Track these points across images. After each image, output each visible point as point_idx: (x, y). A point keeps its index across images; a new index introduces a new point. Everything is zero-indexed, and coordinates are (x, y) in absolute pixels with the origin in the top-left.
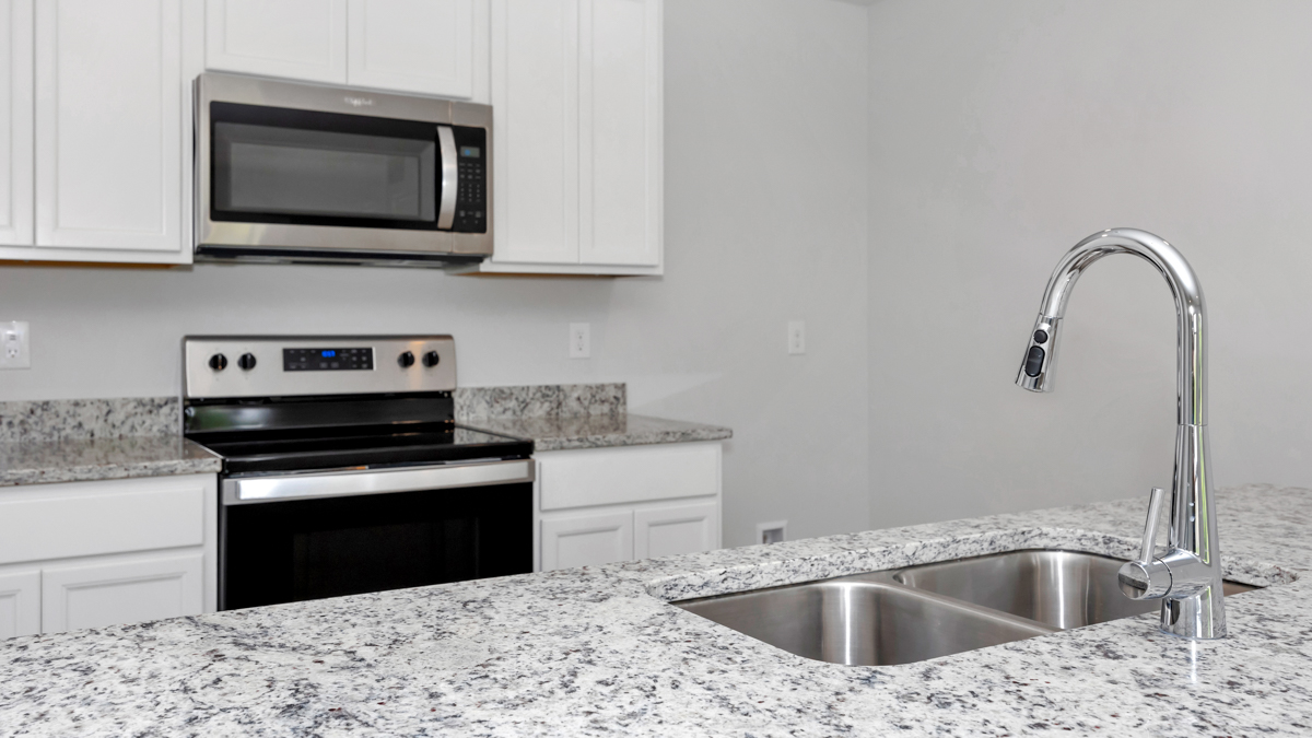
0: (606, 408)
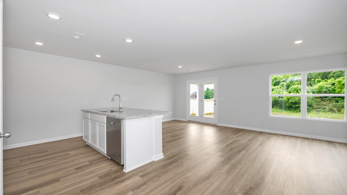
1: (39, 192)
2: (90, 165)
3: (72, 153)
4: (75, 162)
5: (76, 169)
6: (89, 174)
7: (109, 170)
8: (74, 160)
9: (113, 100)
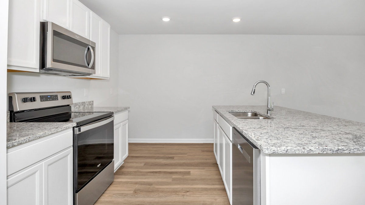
0: (91, 106)
3: (193, 172)
8: (188, 190)
9: (254, 93)
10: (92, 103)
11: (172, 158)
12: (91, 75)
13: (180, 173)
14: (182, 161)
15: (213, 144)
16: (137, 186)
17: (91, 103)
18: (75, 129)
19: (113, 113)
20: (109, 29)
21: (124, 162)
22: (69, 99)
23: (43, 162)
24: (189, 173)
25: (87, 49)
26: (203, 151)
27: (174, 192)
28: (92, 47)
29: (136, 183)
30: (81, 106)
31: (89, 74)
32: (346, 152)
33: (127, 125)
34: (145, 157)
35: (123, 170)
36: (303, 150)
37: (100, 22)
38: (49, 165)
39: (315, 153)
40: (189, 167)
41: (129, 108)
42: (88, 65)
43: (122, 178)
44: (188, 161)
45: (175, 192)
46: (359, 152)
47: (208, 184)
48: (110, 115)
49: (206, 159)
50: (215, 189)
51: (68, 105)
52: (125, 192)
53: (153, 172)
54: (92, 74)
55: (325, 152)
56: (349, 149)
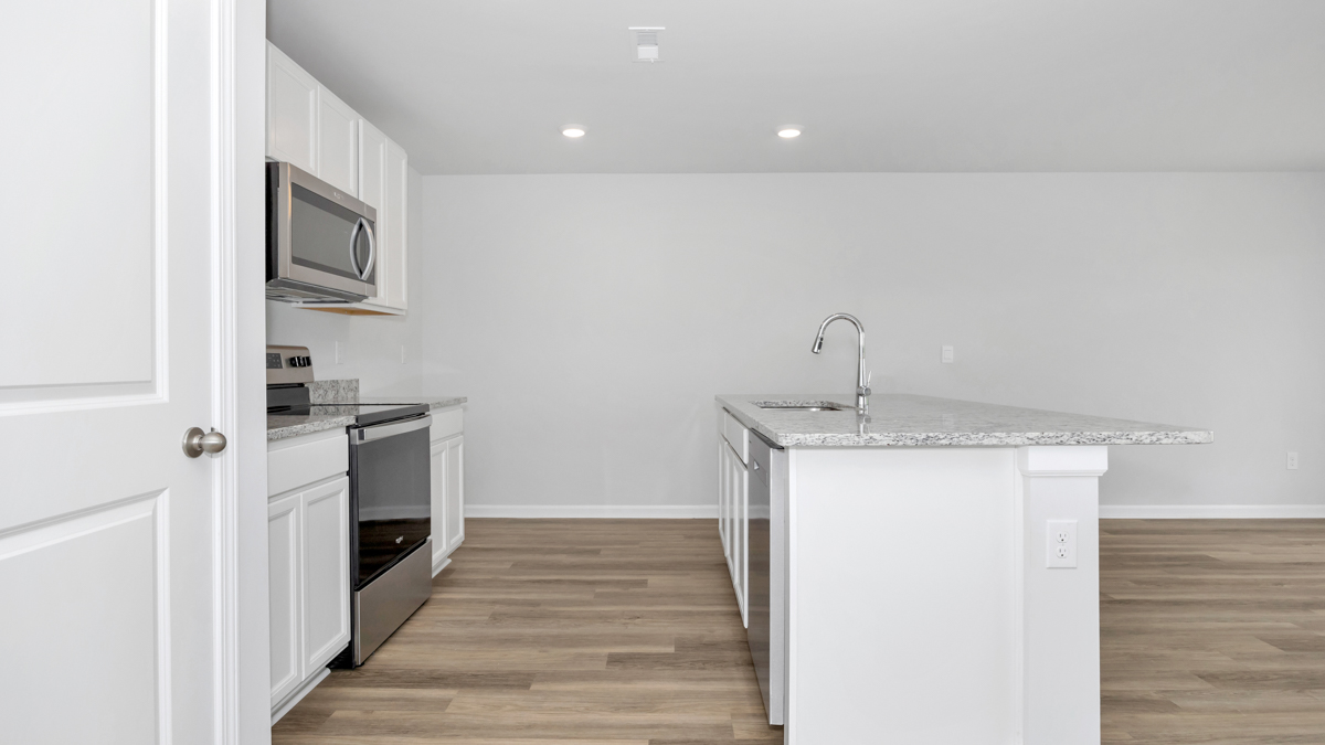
0: (352, 394)
1: (446, 703)
2: (669, 665)
3: (656, 581)
4: (633, 629)
5: (614, 660)
6: (634, 707)
7: (717, 727)
8: (638, 615)
9: (820, 347)
10: (354, 384)
11: (596, 552)
12: (365, 301)
13: (618, 583)
14: (623, 559)
15: (718, 520)
16: (497, 608)
17: (353, 386)
18: (352, 431)
19: (427, 407)
20: (404, 163)
21: (449, 561)
22: (307, 368)
23: (301, 494)
24: (643, 583)
25: (356, 228)
26: (691, 537)
27: (600, 618)
28: (368, 221)
29: (494, 602)
30: (330, 392)
31: (360, 298)
32: (943, 442)
33: (461, 448)
34: (513, 550)
35: (452, 577)
36: (857, 439)
37: (382, 146)
38: (310, 504)
39: (880, 444)
40: (645, 572)
41: (465, 399)
42: (361, 273)
43: (454, 592)
44: (643, 559)
45: (604, 618)
46: (970, 443)
47: (694, 604)
48: (419, 412)
49: (697, 555)
50: (712, 614)
51: (302, 385)
52: (466, 618)
53: (539, 581)
54: (366, 297)
55: (901, 443)
56: (949, 437)
